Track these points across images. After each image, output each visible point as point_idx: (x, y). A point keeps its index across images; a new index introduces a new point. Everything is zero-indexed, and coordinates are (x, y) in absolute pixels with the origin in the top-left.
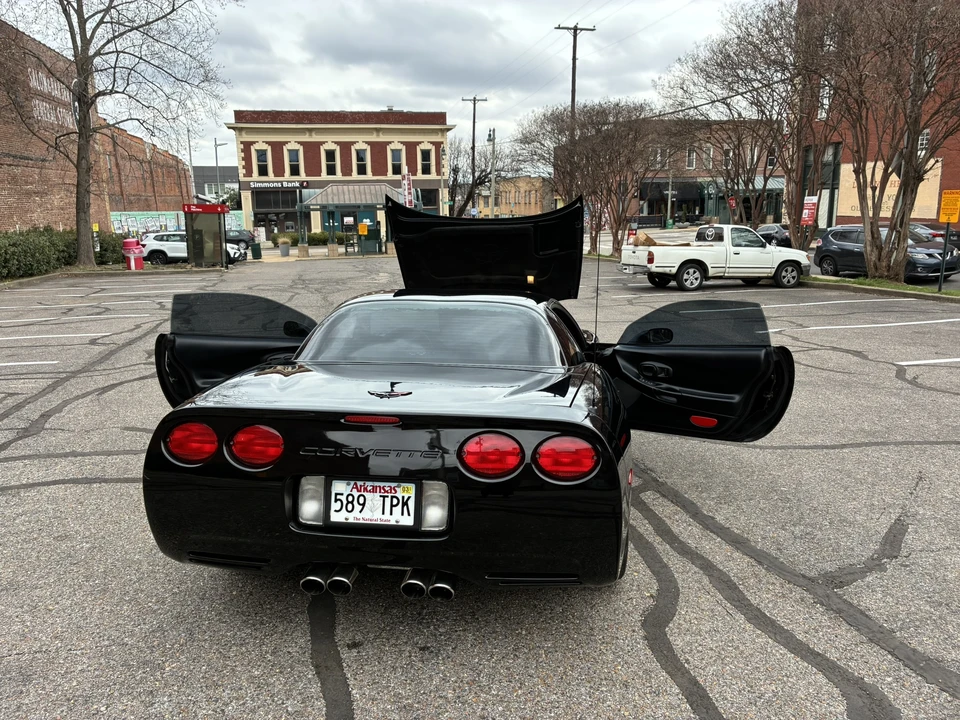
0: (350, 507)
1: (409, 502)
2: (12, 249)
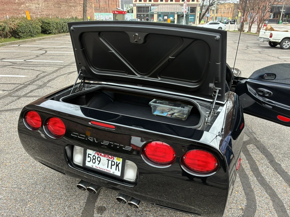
0: (94, 161)
1: (119, 165)
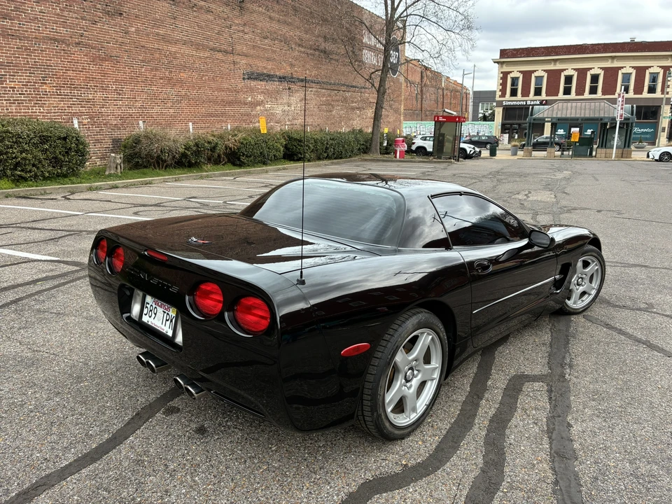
0: (150, 314)
1: (173, 320)
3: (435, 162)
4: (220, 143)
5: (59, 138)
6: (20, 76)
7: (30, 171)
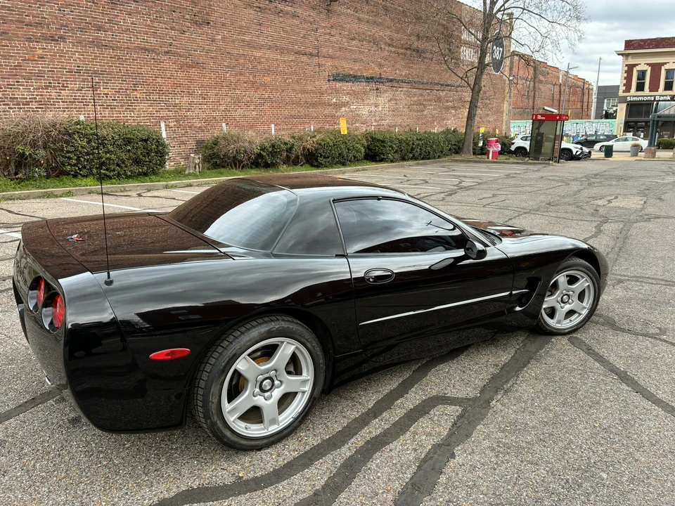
2: (418, 142)
3: (531, 163)
4: (296, 144)
5: (143, 140)
6: (113, 83)
7: (114, 170)
